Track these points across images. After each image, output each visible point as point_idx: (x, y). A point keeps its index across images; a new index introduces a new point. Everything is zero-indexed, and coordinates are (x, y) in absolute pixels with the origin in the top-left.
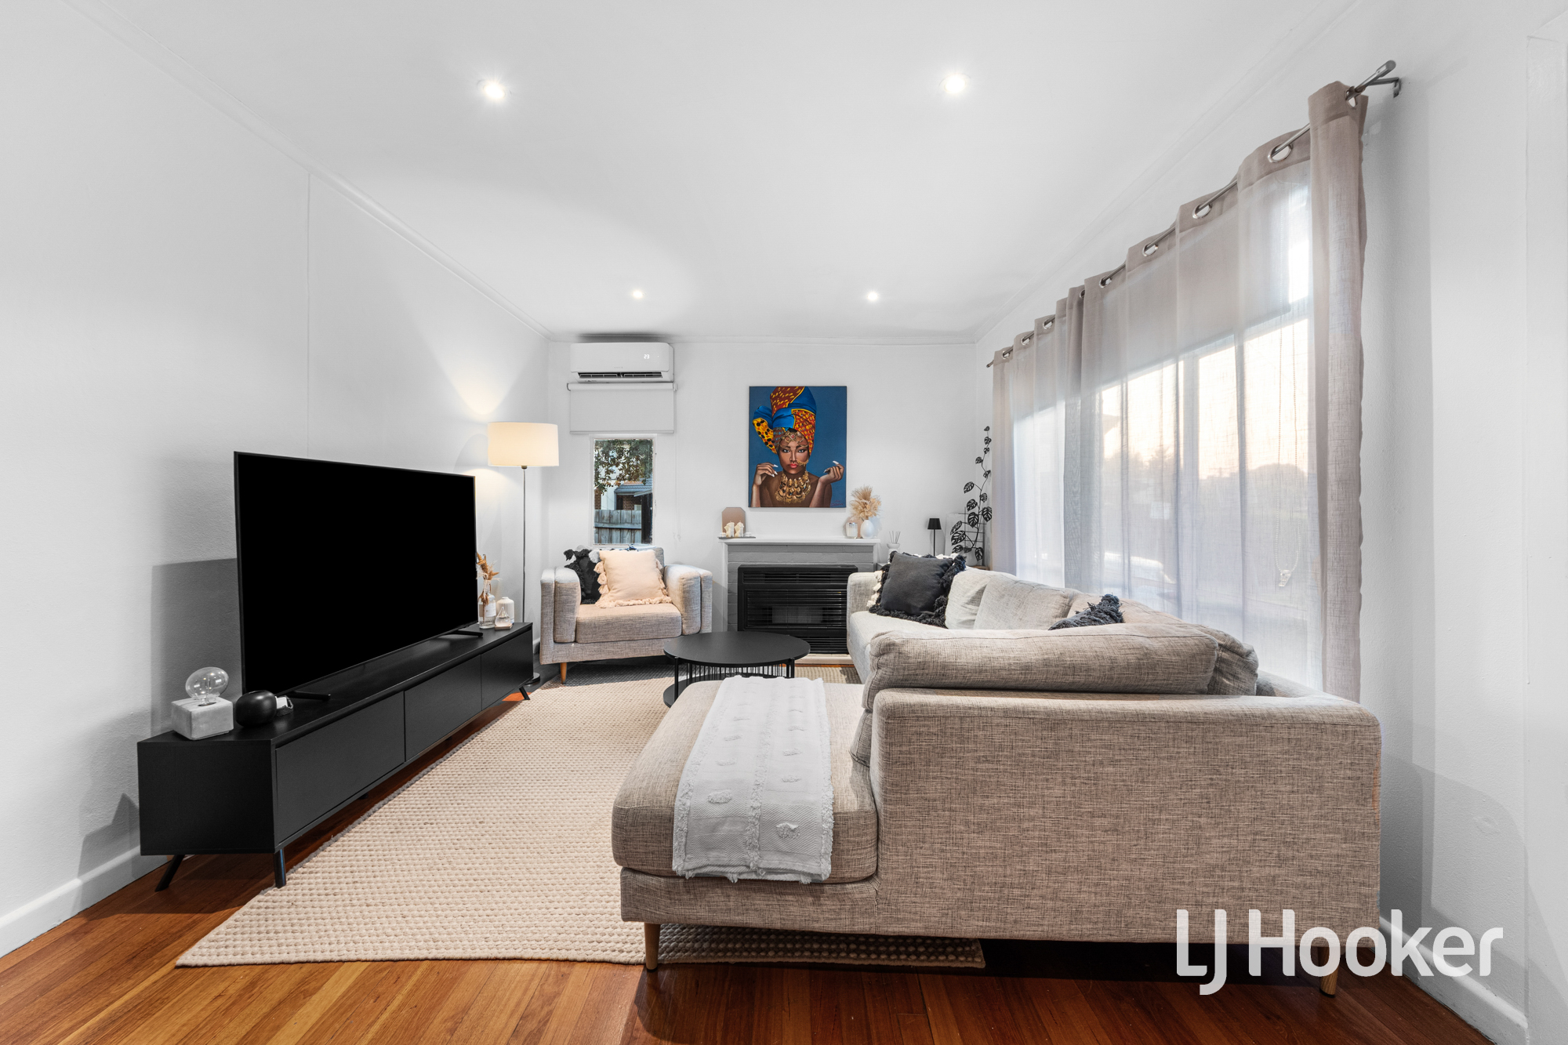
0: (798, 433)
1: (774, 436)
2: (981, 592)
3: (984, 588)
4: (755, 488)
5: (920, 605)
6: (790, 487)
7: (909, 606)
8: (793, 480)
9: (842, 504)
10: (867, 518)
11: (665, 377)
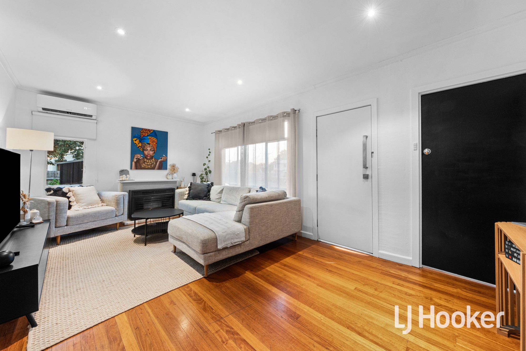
0: (151, 145)
1: (142, 145)
2: (223, 190)
3: (223, 189)
4: (133, 163)
5: (203, 196)
6: (147, 163)
7: (200, 196)
8: (149, 160)
9: (166, 169)
10: (175, 173)
11: (94, 117)
